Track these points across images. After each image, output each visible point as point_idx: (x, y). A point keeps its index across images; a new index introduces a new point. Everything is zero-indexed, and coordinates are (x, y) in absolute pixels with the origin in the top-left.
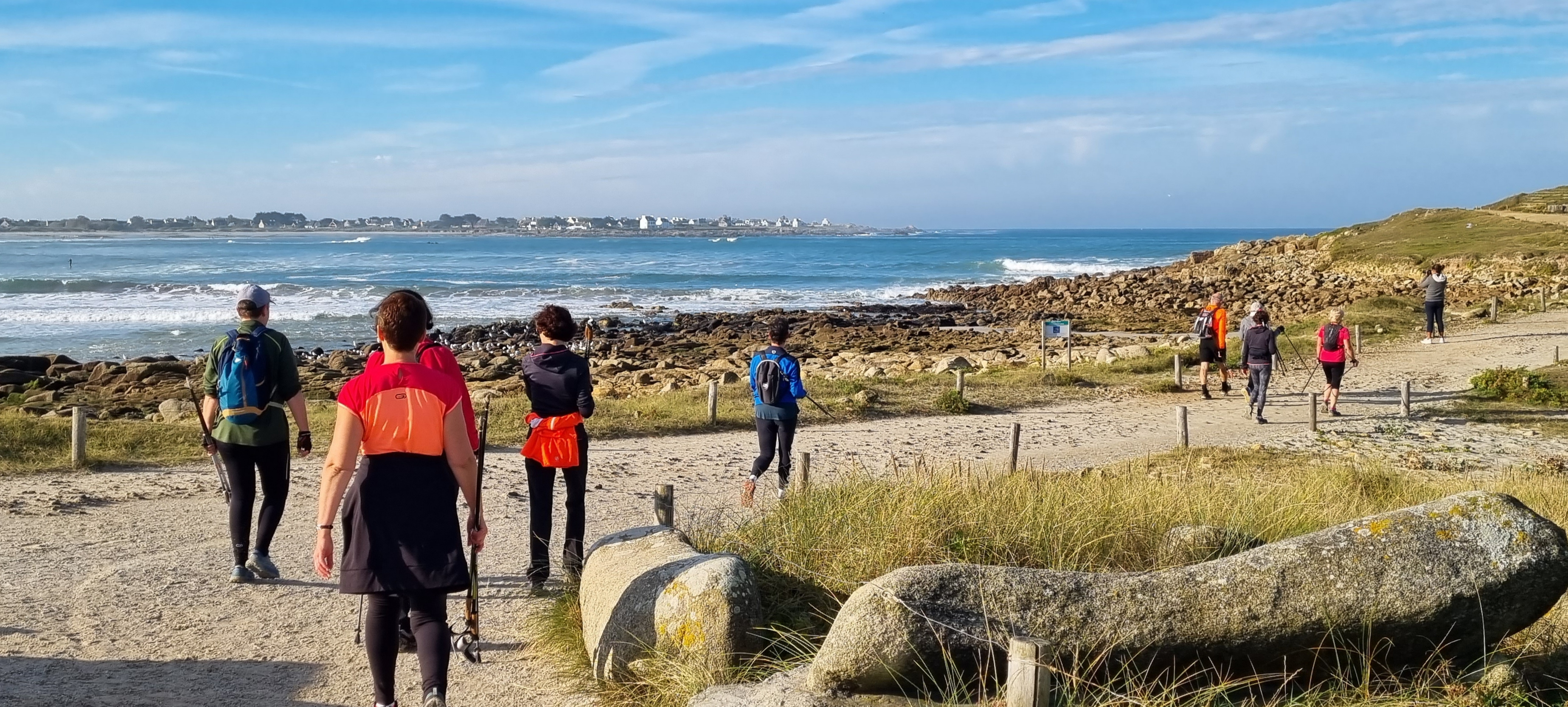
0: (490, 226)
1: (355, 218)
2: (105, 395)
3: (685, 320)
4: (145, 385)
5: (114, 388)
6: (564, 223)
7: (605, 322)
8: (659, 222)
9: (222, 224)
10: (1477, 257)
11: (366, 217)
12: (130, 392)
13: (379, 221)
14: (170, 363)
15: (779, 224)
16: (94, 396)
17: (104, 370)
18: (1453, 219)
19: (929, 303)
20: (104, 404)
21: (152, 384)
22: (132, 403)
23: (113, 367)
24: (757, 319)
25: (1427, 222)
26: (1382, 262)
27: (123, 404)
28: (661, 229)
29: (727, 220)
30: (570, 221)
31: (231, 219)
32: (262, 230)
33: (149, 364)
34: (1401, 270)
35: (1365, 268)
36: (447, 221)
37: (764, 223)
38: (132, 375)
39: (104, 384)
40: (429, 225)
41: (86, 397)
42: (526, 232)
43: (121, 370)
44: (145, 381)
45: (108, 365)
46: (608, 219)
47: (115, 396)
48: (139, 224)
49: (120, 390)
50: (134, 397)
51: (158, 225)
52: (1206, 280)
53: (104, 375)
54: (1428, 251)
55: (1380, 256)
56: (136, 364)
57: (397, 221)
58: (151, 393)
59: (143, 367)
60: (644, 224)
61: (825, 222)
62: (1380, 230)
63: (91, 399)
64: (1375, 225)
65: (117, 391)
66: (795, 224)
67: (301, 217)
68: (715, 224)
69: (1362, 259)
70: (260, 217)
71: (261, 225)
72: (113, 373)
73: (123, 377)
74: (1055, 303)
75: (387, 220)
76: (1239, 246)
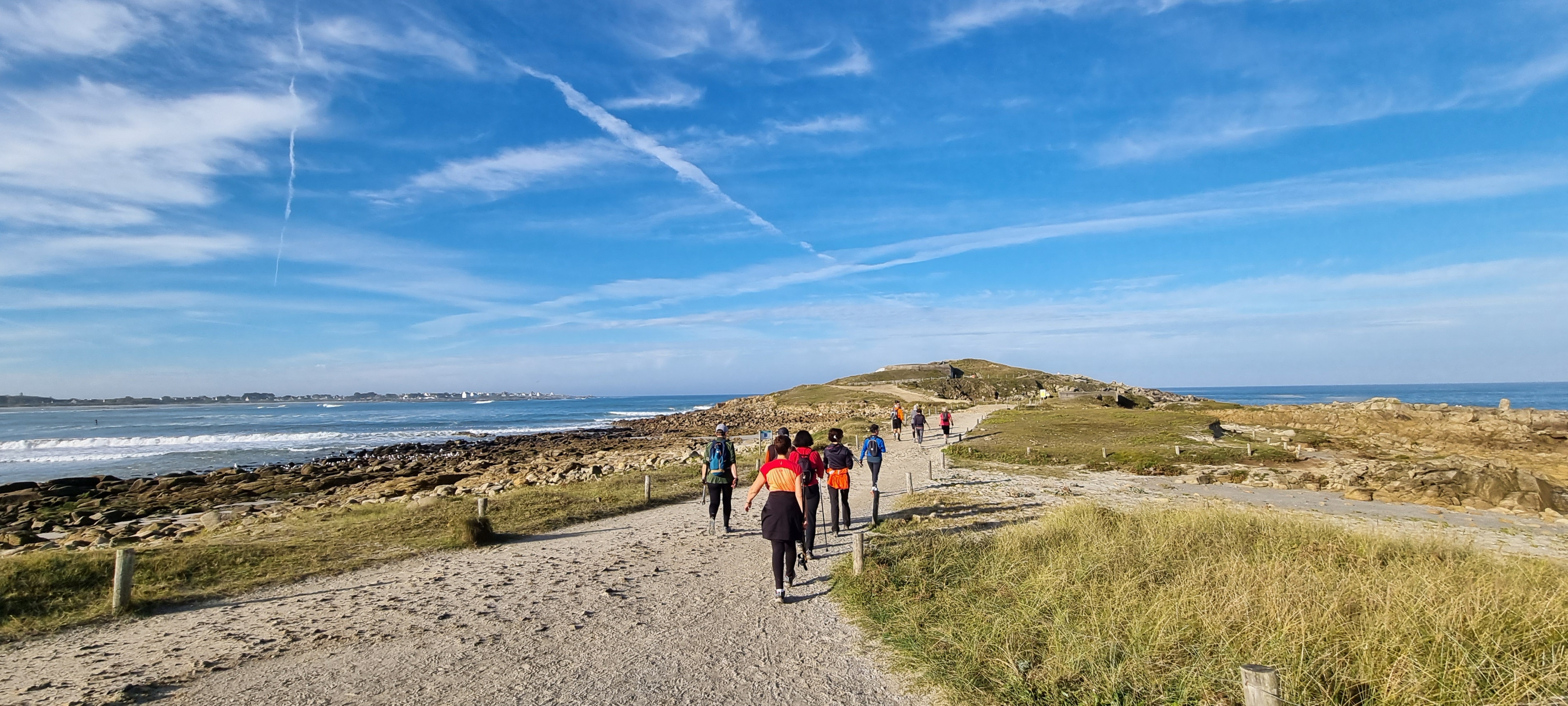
0: (382, 398)
1: (305, 395)
2: (142, 499)
3: (501, 439)
4: (173, 491)
5: (148, 495)
6: (423, 396)
7: (458, 442)
8: (472, 395)
9: (222, 399)
10: (831, 403)
11: (311, 395)
12: (161, 496)
13: (319, 396)
14: (192, 476)
15: (530, 395)
16: (133, 501)
17: (141, 484)
18: (817, 388)
19: (614, 428)
20: (140, 505)
21: (177, 490)
22: (163, 503)
23: (148, 481)
24: (538, 437)
25: (808, 389)
26: (797, 405)
27: (155, 504)
28: (473, 398)
29: (506, 393)
30: (426, 395)
31: (228, 397)
32: (247, 402)
33: (176, 478)
34: (804, 408)
35: (790, 408)
36: (358, 396)
37: (524, 395)
38: (162, 487)
39: (141, 492)
40: (348, 398)
41: (126, 501)
42: (402, 400)
43: (154, 483)
44: (172, 489)
45: (145, 480)
46: (446, 394)
47: (149, 500)
48: (167, 400)
49: (154, 495)
50: (164, 499)
51: (180, 400)
52: (731, 414)
53: (141, 487)
54: (813, 400)
55: (796, 403)
56: (166, 479)
57: (329, 396)
58: (177, 496)
59: (172, 480)
60: (464, 396)
61: (552, 394)
62: (790, 393)
63: (130, 503)
64: (788, 391)
65: (151, 496)
66: (538, 395)
67: (272, 395)
68: (501, 395)
69: (789, 405)
70: (246, 395)
71: (247, 399)
72: (148, 484)
73: (157, 487)
74: (671, 425)
75: (324, 396)
76: (735, 401)
